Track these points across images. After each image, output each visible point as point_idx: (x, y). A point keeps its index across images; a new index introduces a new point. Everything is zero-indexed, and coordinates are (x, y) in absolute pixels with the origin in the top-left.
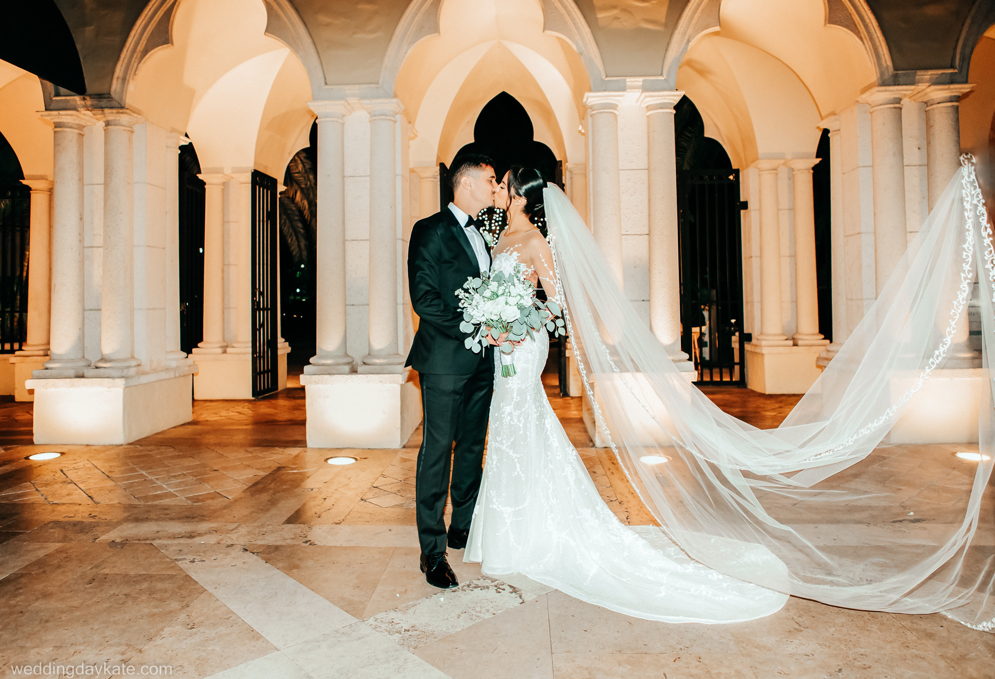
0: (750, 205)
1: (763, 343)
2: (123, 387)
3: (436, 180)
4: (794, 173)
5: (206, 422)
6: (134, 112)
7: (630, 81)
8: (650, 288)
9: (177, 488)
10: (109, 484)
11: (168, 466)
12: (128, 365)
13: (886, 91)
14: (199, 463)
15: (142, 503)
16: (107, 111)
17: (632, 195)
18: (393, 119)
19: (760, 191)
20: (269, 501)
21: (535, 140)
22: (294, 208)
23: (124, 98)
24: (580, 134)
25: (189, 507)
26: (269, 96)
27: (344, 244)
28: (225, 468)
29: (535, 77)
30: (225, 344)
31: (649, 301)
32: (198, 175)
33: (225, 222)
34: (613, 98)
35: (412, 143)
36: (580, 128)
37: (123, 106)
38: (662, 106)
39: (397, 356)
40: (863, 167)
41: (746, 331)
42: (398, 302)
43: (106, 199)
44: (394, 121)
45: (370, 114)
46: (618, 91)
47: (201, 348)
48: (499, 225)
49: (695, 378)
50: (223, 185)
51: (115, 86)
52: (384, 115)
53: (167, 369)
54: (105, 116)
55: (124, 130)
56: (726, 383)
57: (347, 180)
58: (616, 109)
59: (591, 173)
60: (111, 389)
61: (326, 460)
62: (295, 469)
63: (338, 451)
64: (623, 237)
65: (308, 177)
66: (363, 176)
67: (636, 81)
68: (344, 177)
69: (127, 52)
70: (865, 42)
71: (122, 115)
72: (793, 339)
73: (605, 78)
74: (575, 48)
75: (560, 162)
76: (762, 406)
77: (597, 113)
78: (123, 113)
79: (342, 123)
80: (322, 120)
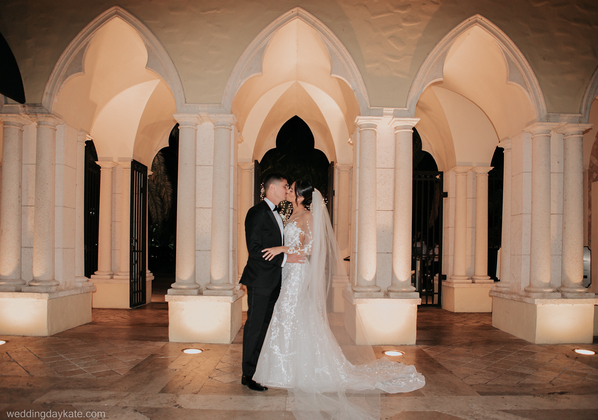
0: (449, 195)
1: (454, 281)
2: (48, 299)
3: (252, 171)
4: (476, 175)
5: (100, 323)
6: (57, 117)
7: (386, 110)
8: (393, 245)
9: (86, 367)
10: (40, 363)
11: (79, 352)
12: (51, 284)
13: (542, 125)
14: (99, 350)
15: (63, 376)
16: (39, 115)
17: (383, 185)
18: (229, 128)
19: (456, 186)
20: (148, 377)
21: (315, 148)
23: (51, 107)
24: (349, 144)
25: (94, 380)
26: (144, 111)
27: (195, 210)
28: (116, 354)
29: (319, 106)
30: (112, 273)
31: (392, 253)
33: (113, 193)
34: (374, 120)
35: (240, 145)
36: (350, 140)
37: (50, 113)
38: (405, 127)
39: (228, 285)
40: (525, 172)
41: (443, 274)
42: (230, 250)
43: (37, 175)
44: (230, 129)
46: (378, 116)
47: (97, 275)
49: (420, 302)
50: (112, 169)
51: (45, 99)
52: (224, 125)
53: (76, 288)
54: (37, 118)
55: (50, 128)
56: (430, 305)
57: (198, 168)
58: (376, 128)
59: (358, 170)
60: (40, 300)
61: (183, 350)
62: (163, 356)
63: (190, 345)
64: (377, 212)
66: (208, 166)
67: (390, 110)
68: (196, 165)
69: (53, 76)
70: (531, 94)
71: (49, 119)
72: (472, 279)
73: (369, 108)
74: (350, 86)
75: (332, 162)
76: (453, 320)
77: (364, 130)
78: (49, 117)
79: (195, 129)
80: (183, 126)
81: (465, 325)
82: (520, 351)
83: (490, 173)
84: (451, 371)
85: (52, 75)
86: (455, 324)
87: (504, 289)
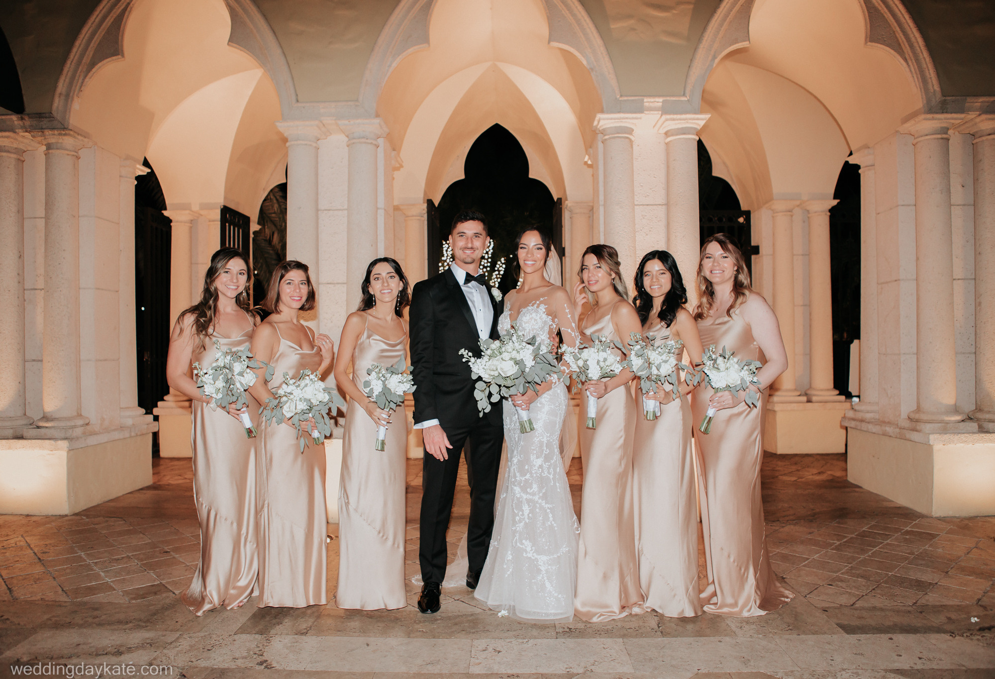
0: (762, 250)
1: (776, 399)
2: (67, 449)
3: (423, 219)
4: (809, 215)
5: (167, 487)
6: (78, 134)
7: (648, 102)
9: (118, 577)
10: (38, 570)
11: (113, 547)
12: (73, 424)
13: (933, 119)
14: (150, 541)
15: (70, 599)
16: (48, 131)
18: (374, 142)
19: (774, 235)
21: (531, 176)
22: (271, 252)
23: (67, 117)
25: (124, 606)
26: (240, 125)
28: (177, 550)
29: (533, 105)
32: (163, 212)
33: (193, 262)
34: (628, 120)
37: (66, 127)
38: (683, 131)
40: (902, 205)
43: (47, 234)
44: (375, 145)
45: (347, 137)
46: (635, 112)
47: (168, 401)
48: (487, 271)
50: (191, 223)
51: (57, 104)
52: (364, 138)
53: (122, 428)
55: (68, 155)
57: (321, 215)
58: (631, 134)
59: (602, 209)
60: (54, 452)
66: (340, 210)
67: (655, 102)
68: (317, 210)
69: (71, 64)
70: (910, 63)
71: (66, 138)
72: (806, 394)
73: (619, 98)
74: (585, 62)
75: (560, 200)
76: (777, 468)
77: (610, 138)
78: (65, 135)
79: (316, 147)
80: (293, 143)
81: (800, 480)
82: (907, 532)
83: (832, 210)
84: (783, 578)
85: (69, 62)
86: (782, 477)
87: (868, 416)
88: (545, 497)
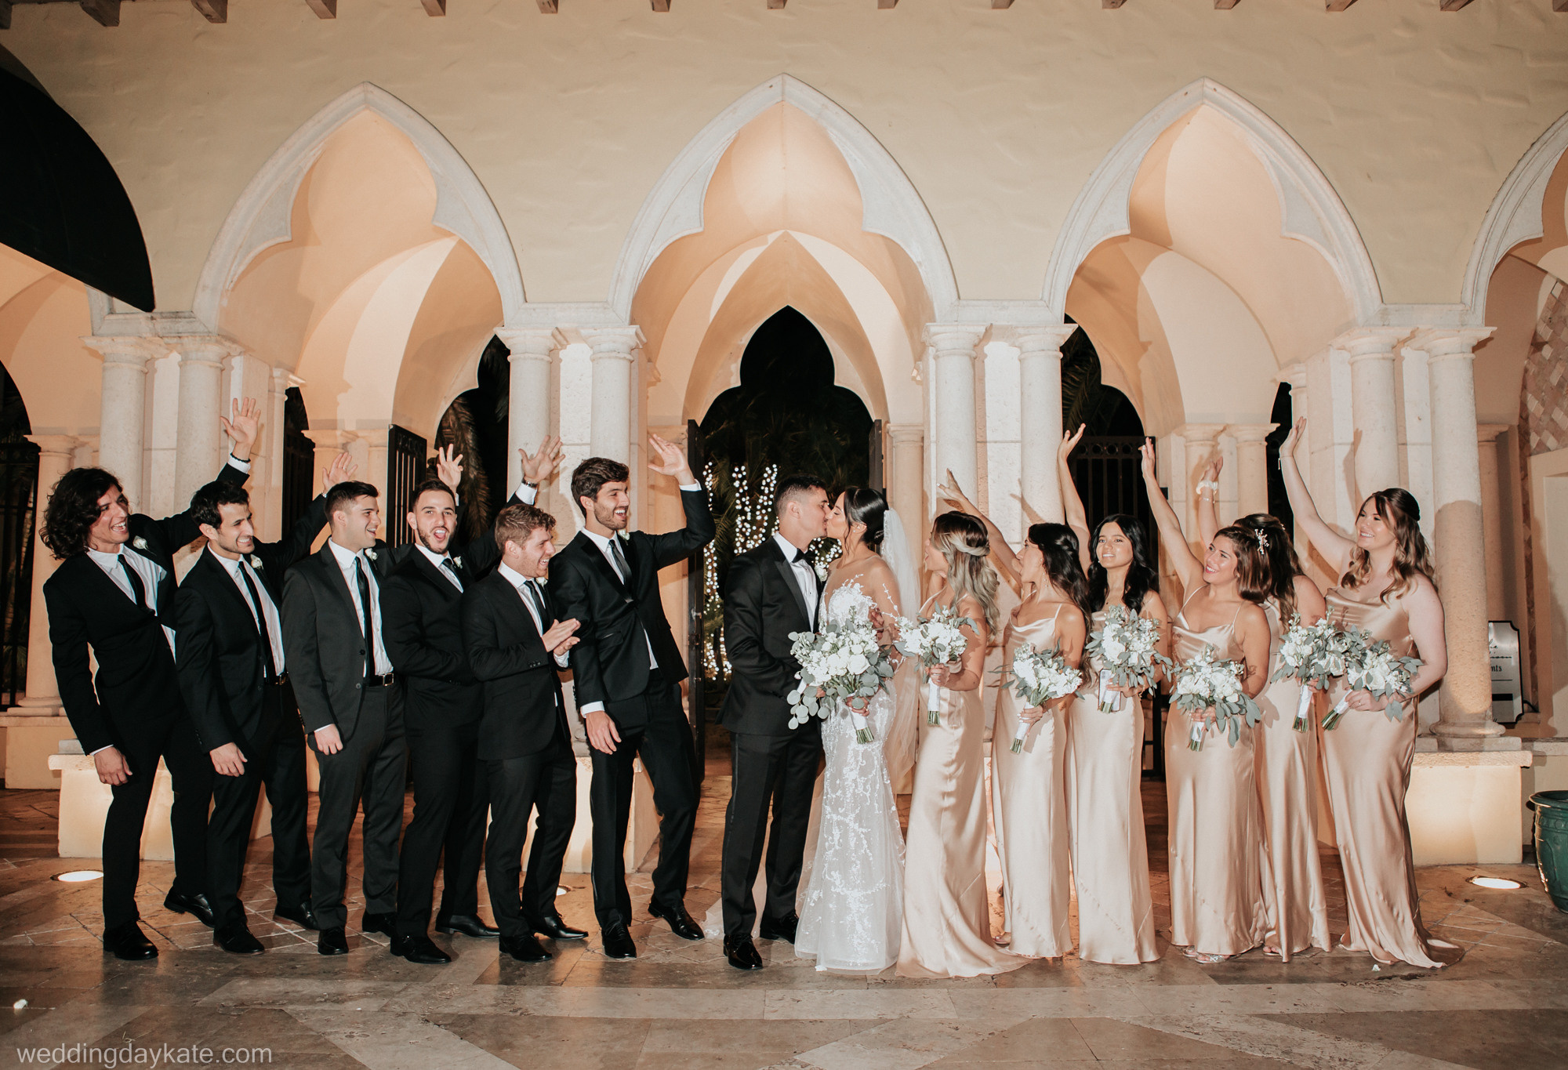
6: (226, 340)
13: (1372, 334)
21: (836, 384)
24: (914, 382)
26: (421, 309)
29: (840, 288)
32: (305, 432)
35: (651, 389)
36: (915, 372)
43: (178, 476)
45: (593, 349)
51: (201, 299)
54: (182, 346)
55: (211, 367)
65: (463, 436)
69: (221, 247)
71: (209, 345)
74: (910, 254)
75: (879, 421)
77: (944, 355)
80: (515, 356)
88: (859, 819)
